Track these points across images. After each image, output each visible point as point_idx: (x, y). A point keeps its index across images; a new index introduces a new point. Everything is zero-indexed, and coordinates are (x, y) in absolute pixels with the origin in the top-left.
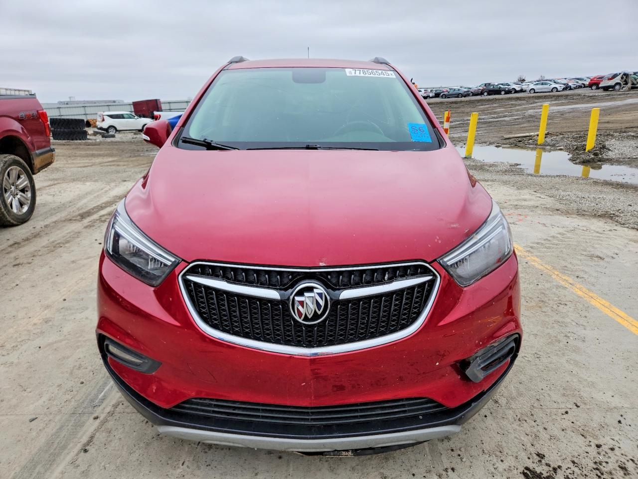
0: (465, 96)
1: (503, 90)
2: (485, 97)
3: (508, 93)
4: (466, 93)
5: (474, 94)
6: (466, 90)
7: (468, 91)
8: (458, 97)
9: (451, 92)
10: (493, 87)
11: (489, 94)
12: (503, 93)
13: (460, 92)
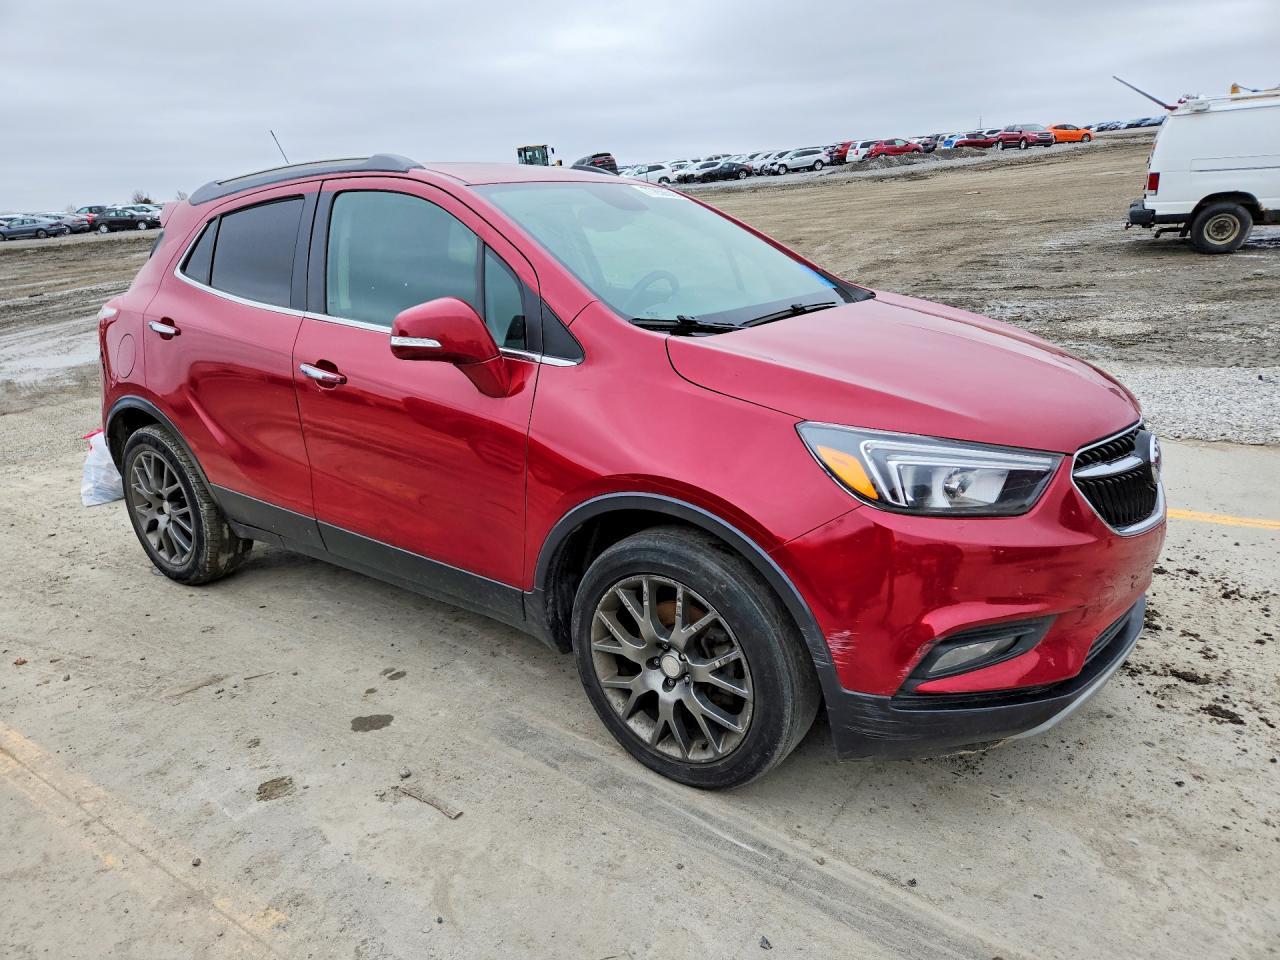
0: (55, 235)
1: (141, 221)
2: (104, 235)
3: (153, 227)
4: (54, 228)
5: (75, 231)
6: (53, 221)
7: (58, 224)
8: (37, 236)
9: (15, 226)
10: (117, 215)
11: (111, 230)
12: (142, 226)
13: (39, 225)
